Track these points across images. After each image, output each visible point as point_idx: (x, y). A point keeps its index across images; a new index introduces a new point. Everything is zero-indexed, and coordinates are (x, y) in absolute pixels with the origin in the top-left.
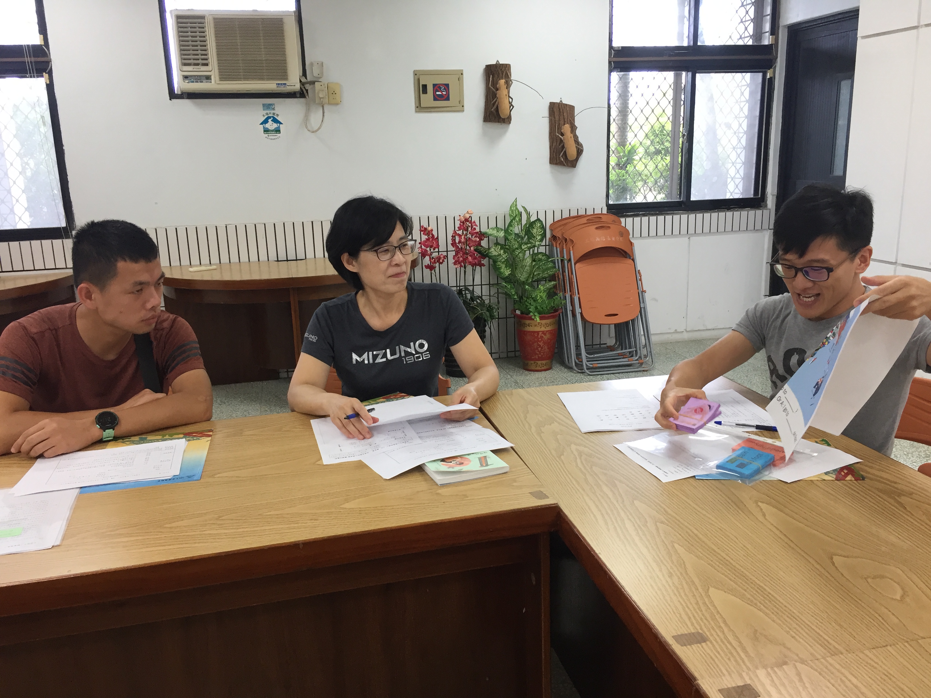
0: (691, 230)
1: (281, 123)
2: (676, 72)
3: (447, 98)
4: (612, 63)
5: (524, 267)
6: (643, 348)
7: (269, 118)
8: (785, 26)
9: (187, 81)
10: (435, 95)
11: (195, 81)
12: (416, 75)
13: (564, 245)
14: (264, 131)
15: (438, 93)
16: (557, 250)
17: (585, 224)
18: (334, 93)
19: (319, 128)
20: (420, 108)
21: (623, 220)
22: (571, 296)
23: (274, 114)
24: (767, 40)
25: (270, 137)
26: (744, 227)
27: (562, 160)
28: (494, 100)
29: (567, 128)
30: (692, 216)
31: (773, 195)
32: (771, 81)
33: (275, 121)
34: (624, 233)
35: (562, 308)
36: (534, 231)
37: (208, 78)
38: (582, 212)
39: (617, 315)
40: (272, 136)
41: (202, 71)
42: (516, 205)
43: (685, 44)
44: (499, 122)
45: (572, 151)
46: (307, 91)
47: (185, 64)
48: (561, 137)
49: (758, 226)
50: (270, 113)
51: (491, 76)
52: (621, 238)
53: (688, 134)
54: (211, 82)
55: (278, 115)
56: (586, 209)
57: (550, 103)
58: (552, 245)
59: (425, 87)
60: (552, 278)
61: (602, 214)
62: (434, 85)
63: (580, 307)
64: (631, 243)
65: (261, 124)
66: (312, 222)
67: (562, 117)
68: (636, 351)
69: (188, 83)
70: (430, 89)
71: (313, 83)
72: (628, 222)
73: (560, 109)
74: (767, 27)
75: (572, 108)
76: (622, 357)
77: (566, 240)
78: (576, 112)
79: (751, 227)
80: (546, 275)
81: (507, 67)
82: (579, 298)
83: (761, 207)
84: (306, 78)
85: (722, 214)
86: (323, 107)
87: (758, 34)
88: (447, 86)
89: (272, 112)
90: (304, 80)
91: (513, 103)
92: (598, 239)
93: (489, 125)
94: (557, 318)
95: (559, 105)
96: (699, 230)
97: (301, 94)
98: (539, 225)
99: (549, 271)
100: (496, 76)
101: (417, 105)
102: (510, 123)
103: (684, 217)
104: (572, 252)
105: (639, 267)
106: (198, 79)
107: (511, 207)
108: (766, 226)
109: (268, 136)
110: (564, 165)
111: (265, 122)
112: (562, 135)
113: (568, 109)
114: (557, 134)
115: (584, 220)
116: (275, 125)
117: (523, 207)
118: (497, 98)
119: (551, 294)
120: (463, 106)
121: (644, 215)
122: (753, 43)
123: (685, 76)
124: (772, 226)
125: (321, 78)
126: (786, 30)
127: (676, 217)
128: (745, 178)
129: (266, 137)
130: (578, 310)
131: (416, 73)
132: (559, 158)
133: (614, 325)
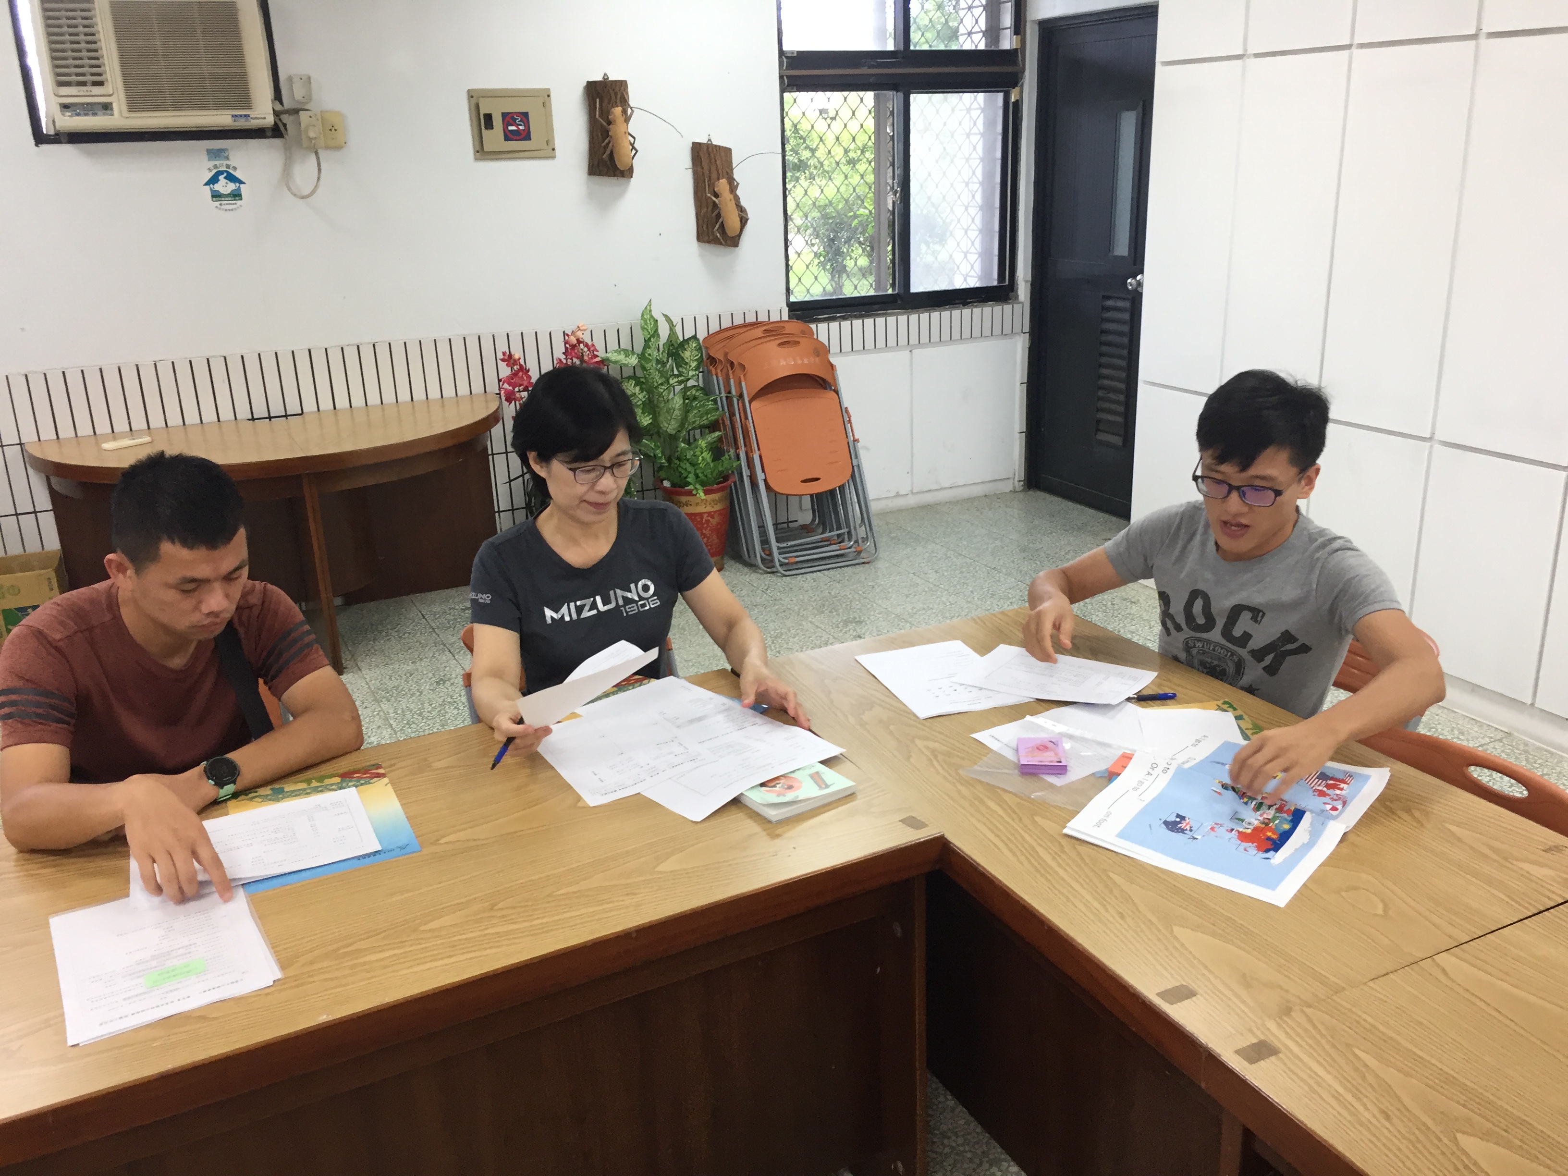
0: (914, 340)
1: (241, 182)
2: (876, 92)
3: (526, 136)
4: (785, 78)
5: (672, 411)
6: (860, 527)
7: (220, 173)
8: (1033, 21)
9: (69, 114)
10: (507, 132)
11: (82, 113)
12: (472, 97)
13: (731, 372)
14: (213, 196)
15: (510, 128)
16: (717, 381)
17: (760, 338)
18: (333, 130)
19: (313, 192)
20: (482, 152)
21: (813, 326)
22: (747, 453)
23: (228, 166)
24: (1007, 42)
25: (223, 207)
26: (987, 331)
27: (718, 235)
28: (607, 141)
29: (722, 185)
30: (914, 317)
31: (1026, 282)
32: (1017, 105)
33: (231, 178)
34: (822, 351)
35: (733, 472)
36: (687, 355)
37: (107, 107)
38: (751, 319)
39: (818, 479)
40: (228, 205)
41: (95, 95)
42: (650, 311)
43: (890, 46)
44: (614, 176)
45: (732, 220)
46: (285, 125)
47: (61, 84)
48: (714, 199)
49: (1007, 329)
50: (222, 164)
51: (598, 100)
52: (817, 359)
53: (901, 190)
54: (112, 115)
55: (235, 168)
56: (756, 312)
57: (694, 143)
58: (710, 372)
59: (488, 118)
60: (713, 426)
61: (781, 321)
62: (504, 115)
63: (763, 470)
64: (832, 366)
65: (206, 184)
66: (310, 351)
67: (713, 168)
68: (849, 533)
69: (69, 116)
70: (497, 121)
71: (296, 112)
72: (822, 330)
73: (709, 154)
74: (1007, 20)
75: (728, 151)
76: (829, 543)
77: (732, 364)
78: (735, 161)
79: (997, 330)
80: (706, 422)
81: (621, 85)
82: (760, 457)
83: (1010, 299)
84: (281, 103)
85: (956, 313)
86: (316, 153)
87: (993, 31)
88: (525, 115)
89: (225, 162)
90: (278, 107)
91: (635, 145)
92: (783, 363)
93: (597, 179)
94: (728, 491)
95: (708, 148)
96: (925, 338)
97: (276, 131)
98: (694, 345)
99: (709, 416)
100: (606, 101)
101: (478, 148)
102: (632, 177)
103: (903, 319)
104: (743, 384)
105: (846, 403)
106: (89, 109)
107: (643, 315)
108: (1017, 327)
109: (221, 204)
110: (721, 244)
111: (214, 180)
112: (716, 195)
113: (723, 154)
114: (709, 195)
115: (758, 332)
116: (232, 187)
117: (666, 316)
118: (611, 137)
119: (717, 452)
120: (554, 149)
121: (844, 318)
122: (986, 46)
123: (893, 99)
124: (1027, 328)
125: (307, 103)
126: (1037, 28)
127: (891, 320)
128: (984, 255)
129: (216, 207)
130: (760, 476)
131: (471, 95)
132: (713, 232)
133: (812, 496)
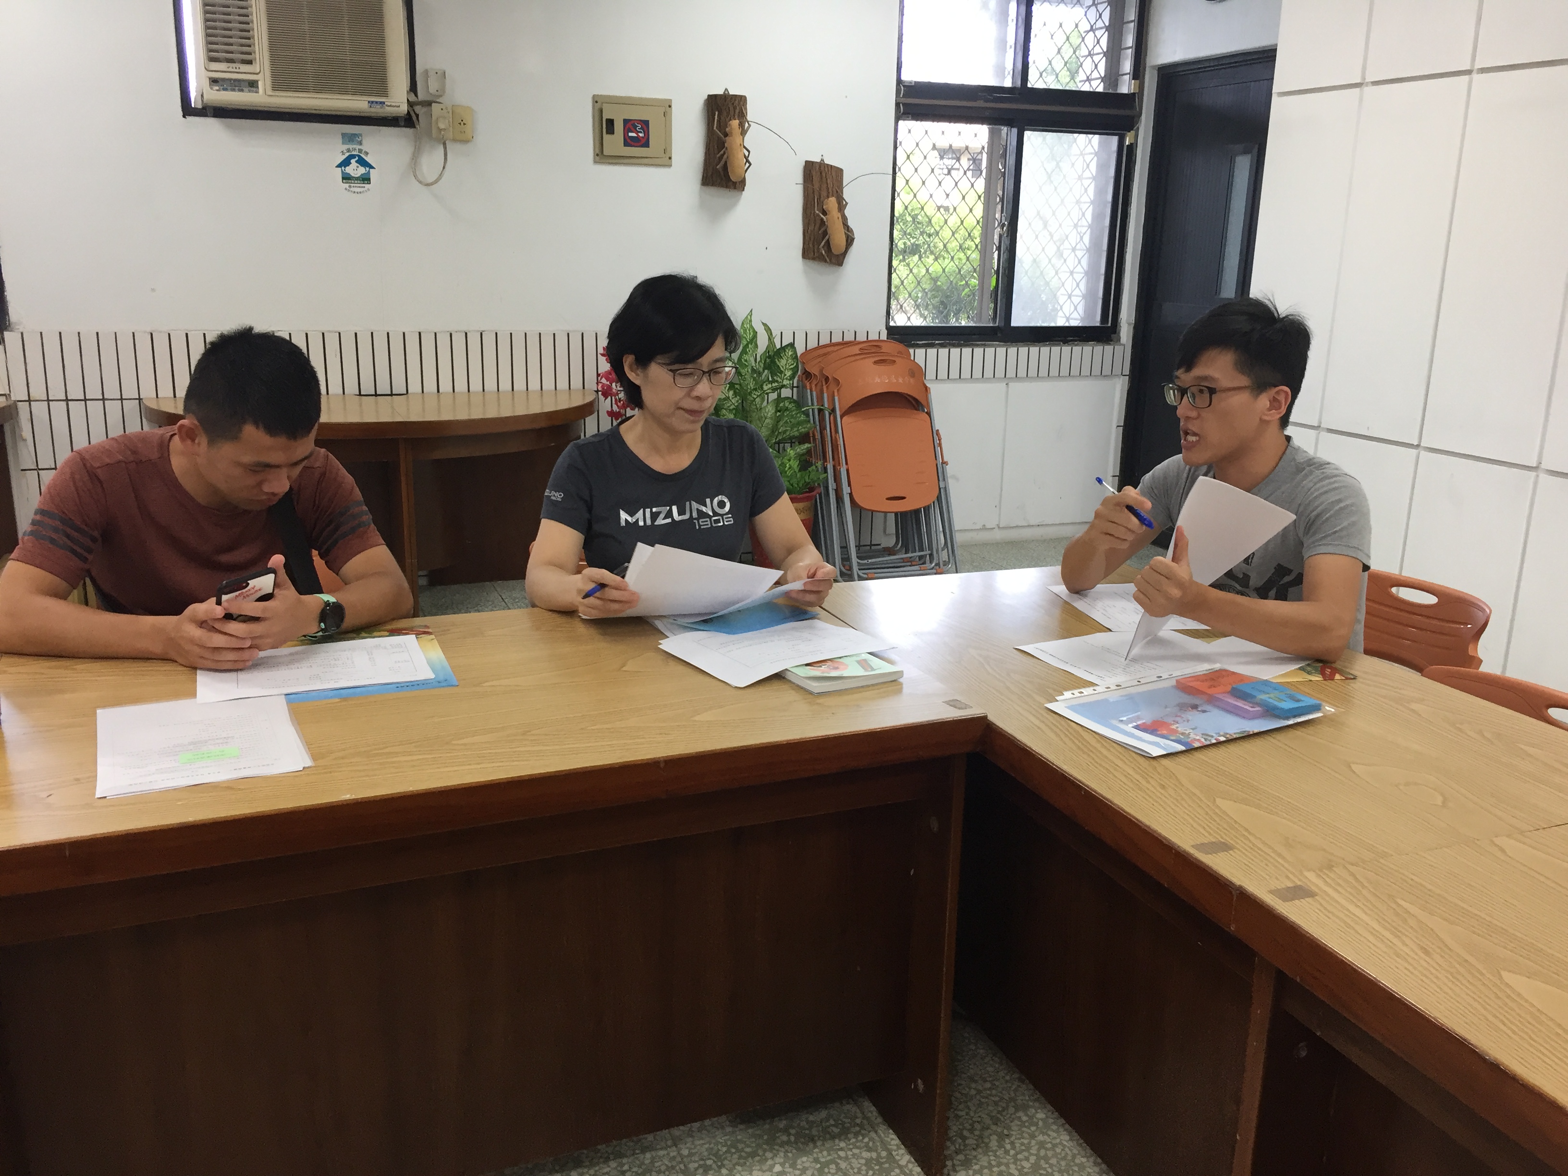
0: (1011, 373)
1: (371, 167)
2: (991, 126)
3: (645, 143)
4: (901, 105)
5: (764, 419)
6: (943, 550)
7: (352, 157)
8: (1153, 67)
9: (217, 88)
10: (627, 138)
11: (229, 88)
12: (597, 102)
13: (825, 387)
14: (343, 178)
15: (631, 134)
16: (811, 395)
17: (856, 355)
18: (462, 123)
19: (436, 182)
20: (601, 156)
21: (911, 351)
22: (834, 466)
23: (360, 151)
24: (1126, 87)
25: (352, 189)
26: (1086, 371)
27: (823, 252)
28: (722, 152)
29: (831, 203)
30: (1012, 350)
31: (1129, 324)
32: (1132, 149)
33: (362, 162)
34: (917, 373)
35: (819, 484)
36: (782, 363)
37: (253, 85)
38: (849, 337)
39: (903, 498)
40: (357, 187)
41: (243, 72)
42: (751, 321)
43: (1008, 83)
44: (727, 187)
45: (838, 239)
46: (417, 116)
47: (212, 60)
48: (822, 216)
49: (1107, 370)
50: (355, 148)
51: (717, 113)
52: (912, 380)
53: (1009, 224)
54: (257, 92)
55: (367, 153)
56: (855, 332)
57: (806, 162)
58: (804, 387)
59: (610, 123)
60: (804, 438)
61: (879, 341)
62: (626, 121)
63: (849, 485)
64: (926, 389)
65: (339, 166)
66: (420, 333)
67: (824, 186)
68: (931, 555)
69: (217, 90)
70: (619, 127)
71: (428, 104)
72: (919, 355)
73: (821, 173)
74: (1127, 66)
75: (839, 172)
76: (910, 564)
77: (827, 379)
78: (846, 179)
79: (1096, 370)
80: (796, 434)
81: (740, 101)
82: (848, 471)
83: (1111, 341)
84: (416, 95)
85: (1056, 349)
86: (444, 144)
87: (1112, 76)
88: (645, 124)
89: (358, 147)
90: (412, 98)
91: (749, 159)
92: (878, 380)
93: (709, 189)
94: (813, 501)
95: (820, 167)
96: (1022, 373)
97: (408, 121)
98: (790, 353)
99: (800, 427)
100: (725, 114)
101: (598, 151)
102: (743, 190)
103: (1001, 351)
104: (836, 398)
105: (937, 425)
106: (236, 85)
107: (743, 323)
108: (1117, 370)
109: (350, 187)
110: (826, 261)
111: (346, 163)
112: (825, 213)
113: (834, 174)
114: (817, 212)
115: (856, 350)
116: (362, 170)
117: (765, 325)
118: (727, 148)
119: (805, 464)
120: (670, 158)
121: (943, 346)
122: (1104, 88)
123: (1008, 134)
124: (1127, 371)
125: (441, 96)
126: (1156, 72)
127: (990, 351)
128: (1088, 296)
129: (346, 189)
130: (846, 490)
131: (596, 100)
132: (818, 248)
133: (896, 514)
